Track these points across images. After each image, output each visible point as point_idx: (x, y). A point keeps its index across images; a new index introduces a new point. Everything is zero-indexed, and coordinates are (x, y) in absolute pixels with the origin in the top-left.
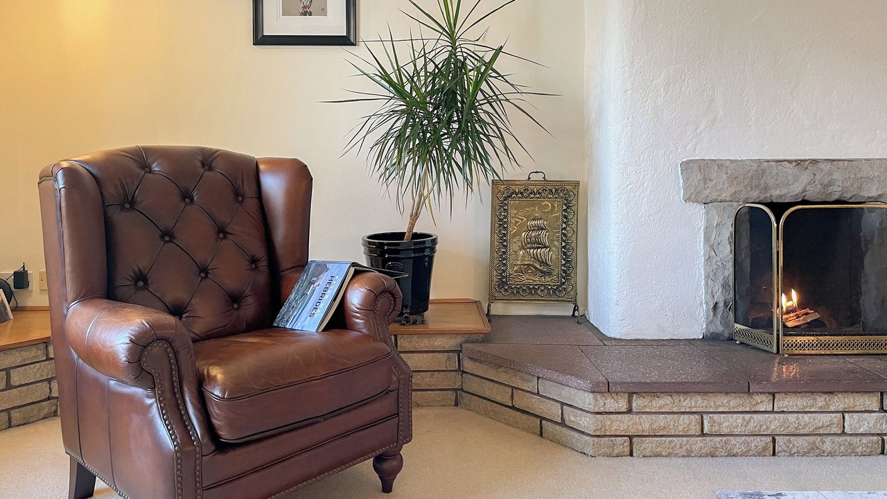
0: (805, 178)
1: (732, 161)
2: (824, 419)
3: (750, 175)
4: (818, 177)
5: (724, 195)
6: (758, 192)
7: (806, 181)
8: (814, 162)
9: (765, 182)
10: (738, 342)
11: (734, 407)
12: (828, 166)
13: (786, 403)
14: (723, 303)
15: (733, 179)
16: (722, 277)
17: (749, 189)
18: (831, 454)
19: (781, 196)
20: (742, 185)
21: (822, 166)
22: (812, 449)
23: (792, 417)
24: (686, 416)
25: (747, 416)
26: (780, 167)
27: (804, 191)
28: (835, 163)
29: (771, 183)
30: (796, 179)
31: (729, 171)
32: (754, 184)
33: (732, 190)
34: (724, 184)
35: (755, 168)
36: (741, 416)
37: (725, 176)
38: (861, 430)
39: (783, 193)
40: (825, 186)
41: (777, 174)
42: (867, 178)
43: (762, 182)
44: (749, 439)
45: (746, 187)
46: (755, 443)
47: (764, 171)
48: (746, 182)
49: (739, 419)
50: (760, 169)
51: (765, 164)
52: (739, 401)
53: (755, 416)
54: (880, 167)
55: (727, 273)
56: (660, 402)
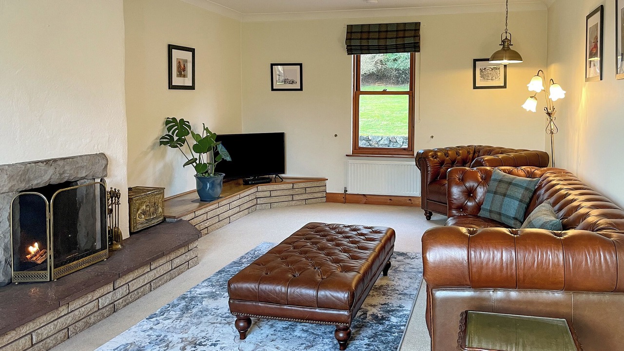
0: (51, 171)
1: (9, 165)
2: (91, 305)
3: (20, 173)
4: (58, 169)
5: (5, 189)
6: (24, 184)
7: (51, 173)
8: (55, 160)
9: (29, 177)
10: (16, 283)
11: (49, 320)
12: (61, 163)
13: (74, 305)
14: (4, 261)
15: (11, 177)
16: (4, 244)
17: (19, 182)
18: (94, 323)
19: (37, 184)
20: (15, 181)
21: (59, 162)
22: (86, 325)
23: (77, 312)
24: (23, 339)
25: (55, 322)
26: (37, 166)
27: (50, 179)
28: (66, 160)
29: (32, 177)
30: (46, 172)
31: (8, 173)
32: (22, 179)
33: (10, 185)
34: (5, 182)
35: (23, 169)
36: (52, 323)
37: (6, 177)
38: (106, 304)
39: (39, 182)
40: (61, 174)
41: (35, 171)
42: (81, 167)
43: (27, 177)
44: (56, 335)
45: (18, 182)
46: (60, 336)
47: (28, 170)
48: (18, 178)
49: (51, 326)
50: (27, 168)
51: (29, 165)
52: (52, 315)
53: (59, 320)
54: (87, 160)
55: (6, 240)
56: (8, 337)
